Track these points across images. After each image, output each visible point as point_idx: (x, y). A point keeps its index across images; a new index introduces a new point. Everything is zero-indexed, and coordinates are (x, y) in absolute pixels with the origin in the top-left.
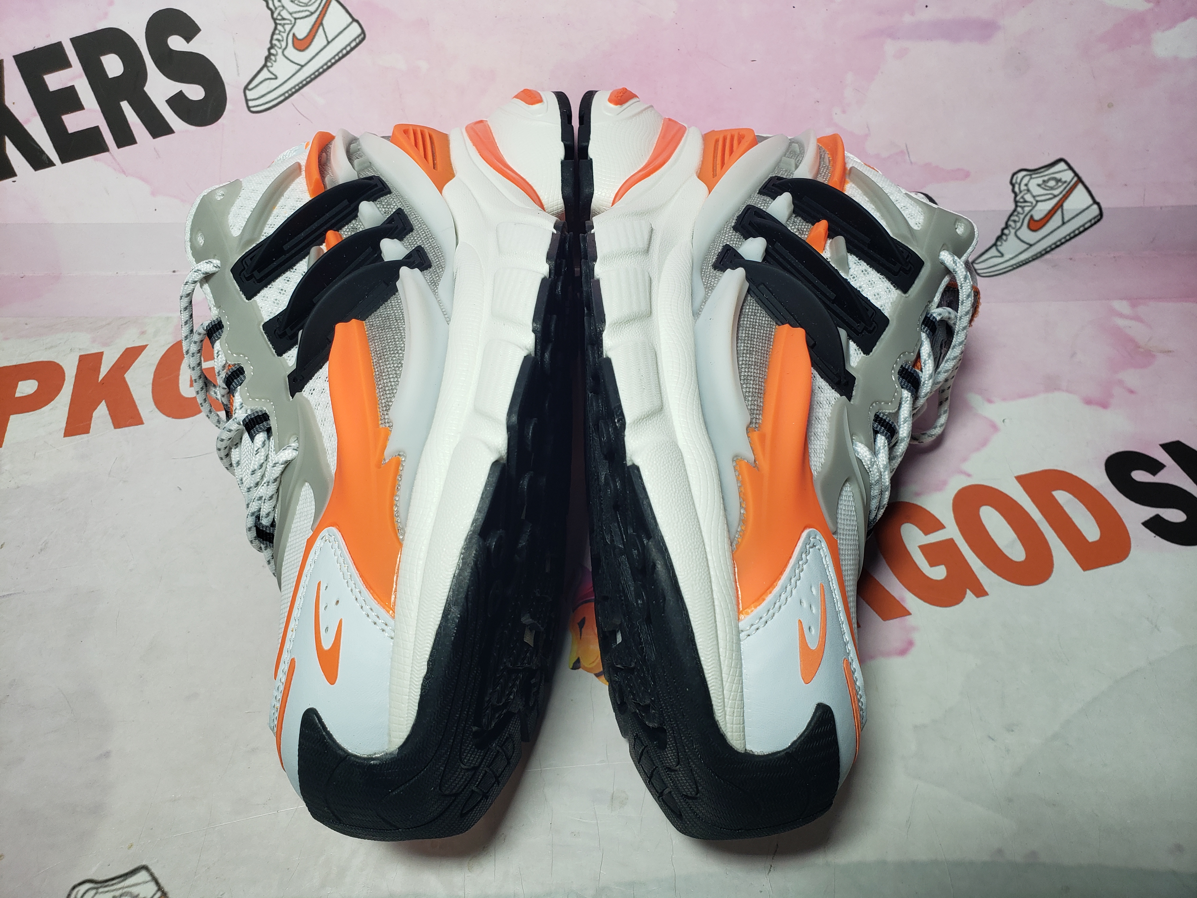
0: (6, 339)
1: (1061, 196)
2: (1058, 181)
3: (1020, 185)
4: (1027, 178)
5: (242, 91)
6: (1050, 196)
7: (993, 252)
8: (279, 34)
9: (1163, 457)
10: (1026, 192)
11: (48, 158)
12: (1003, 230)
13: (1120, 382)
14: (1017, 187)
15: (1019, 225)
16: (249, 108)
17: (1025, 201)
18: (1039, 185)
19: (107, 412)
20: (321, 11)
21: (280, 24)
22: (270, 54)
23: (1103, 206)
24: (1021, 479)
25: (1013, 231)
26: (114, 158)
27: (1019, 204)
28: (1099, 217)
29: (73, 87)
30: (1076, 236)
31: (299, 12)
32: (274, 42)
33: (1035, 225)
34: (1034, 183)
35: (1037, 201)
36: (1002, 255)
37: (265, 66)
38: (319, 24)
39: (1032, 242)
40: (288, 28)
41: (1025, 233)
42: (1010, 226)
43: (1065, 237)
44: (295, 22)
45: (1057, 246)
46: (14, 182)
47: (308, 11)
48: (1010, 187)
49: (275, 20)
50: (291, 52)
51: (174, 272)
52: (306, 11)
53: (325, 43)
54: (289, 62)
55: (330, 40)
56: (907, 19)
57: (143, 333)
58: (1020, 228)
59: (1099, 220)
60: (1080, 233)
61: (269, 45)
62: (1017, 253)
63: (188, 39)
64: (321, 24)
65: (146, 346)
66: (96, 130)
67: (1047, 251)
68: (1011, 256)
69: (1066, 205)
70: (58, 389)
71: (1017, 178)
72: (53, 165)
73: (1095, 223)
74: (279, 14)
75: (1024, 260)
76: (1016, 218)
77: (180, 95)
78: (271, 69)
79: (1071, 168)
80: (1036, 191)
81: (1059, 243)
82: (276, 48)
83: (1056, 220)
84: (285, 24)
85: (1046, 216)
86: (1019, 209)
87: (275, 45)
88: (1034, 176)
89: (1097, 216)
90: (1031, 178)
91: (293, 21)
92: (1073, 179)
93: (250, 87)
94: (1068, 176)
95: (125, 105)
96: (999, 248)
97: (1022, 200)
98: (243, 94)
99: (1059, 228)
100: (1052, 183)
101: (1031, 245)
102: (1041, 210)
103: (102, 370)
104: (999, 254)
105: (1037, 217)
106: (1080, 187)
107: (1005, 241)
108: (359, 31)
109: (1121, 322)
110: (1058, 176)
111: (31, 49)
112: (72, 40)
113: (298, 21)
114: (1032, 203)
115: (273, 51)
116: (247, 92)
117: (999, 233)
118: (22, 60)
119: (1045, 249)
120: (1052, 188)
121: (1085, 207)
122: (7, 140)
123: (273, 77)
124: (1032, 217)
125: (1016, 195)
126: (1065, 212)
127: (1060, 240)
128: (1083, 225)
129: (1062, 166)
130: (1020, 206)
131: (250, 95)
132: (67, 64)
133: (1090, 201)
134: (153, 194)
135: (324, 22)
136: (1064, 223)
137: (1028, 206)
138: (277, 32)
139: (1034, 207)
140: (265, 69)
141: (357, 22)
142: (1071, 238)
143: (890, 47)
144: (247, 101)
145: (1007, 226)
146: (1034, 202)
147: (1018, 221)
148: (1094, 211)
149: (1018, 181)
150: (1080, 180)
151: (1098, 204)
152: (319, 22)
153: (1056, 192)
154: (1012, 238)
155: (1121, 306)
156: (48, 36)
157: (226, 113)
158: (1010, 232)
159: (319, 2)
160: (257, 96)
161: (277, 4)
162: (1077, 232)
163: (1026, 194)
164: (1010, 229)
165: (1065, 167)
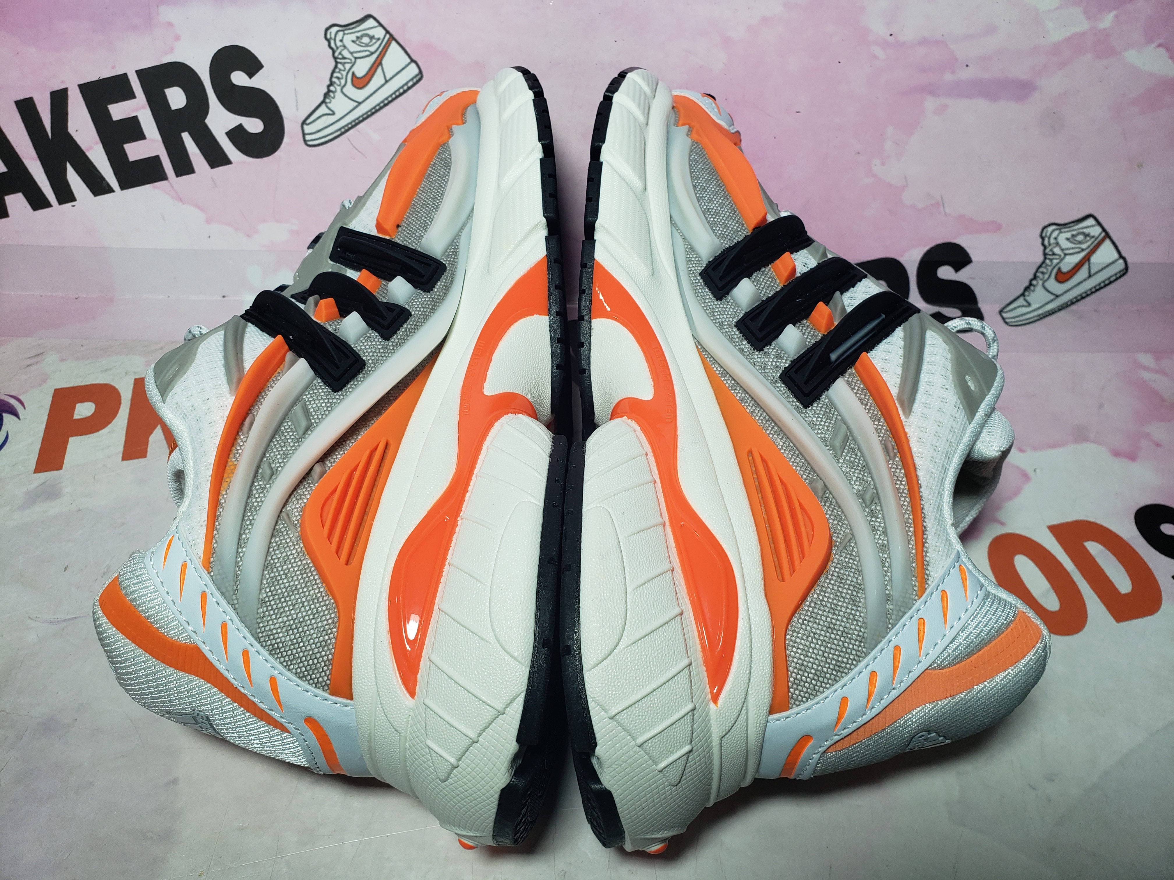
0: (63, 360)
1: (1088, 250)
2: (1086, 235)
3: (1049, 238)
4: (1056, 233)
5: (300, 125)
6: (1079, 250)
7: (1021, 301)
8: (339, 72)
10: (1055, 245)
11: (108, 185)
12: (1031, 280)
13: (1147, 435)
14: (1046, 240)
15: (1046, 276)
16: (305, 141)
17: (1054, 254)
18: (1068, 239)
19: (163, 437)
20: (381, 52)
21: (341, 63)
22: (329, 91)
23: (1129, 260)
24: (1055, 530)
25: (1041, 282)
26: (172, 187)
27: (1048, 257)
28: (1125, 271)
29: (136, 118)
30: (1101, 288)
31: (360, 52)
32: (334, 80)
33: (1062, 277)
34: (1063, 238)
35: (1065, 255)
36: (1029, 305)
37: (323, 102)
38: (378, 63)
39: (1058, 293)
40: (348, 66)
41: (1053, 285)
42: (1038, 277)
43: (1090, 290)
44: (355, 62)
45: (1083, 298)
46: (73, 206)
47: (369, 51)
48: (1040, 240)
49: (335, 58)
50: (350, 89)
51: (224, 297)
52: (366, 51)
53: (383, 81)
54: (346, 99)
55: (388, 78)
56: (948, 77)
58: (1048, 279)
59: (1124, 274)
60: (1106, 286)
61: (328, 83)
62: (1044, 303)
63: (251, 75)
64: (380, 64)
66: (156, 160)
67: (1072, 303)
68: (1038, 306)
69: (1094, 259)
70: (115, 412)
71: (1047, 232)
72: (113, 191)
73: (1121, 277)
74: (340, 53)
75: (1051, 310)
76: (1044, 270)
77: (240, 128)
78: (329, 105)
79: (1099, 224)
80: (1065, 244)
81: (1084, 295)
82: (335, 85)
83: (1083, 273)
84: (345, 63)
85: (1073, 268)
86: (1048, 262)
87: (335, 83)
88: (1063, 230)
89: (1123, 270)
90: (1061, 232)
91: (353, 60)
92: (1101, 234)
93: (308, 121)
94: (1096, 231)
95: (186, 137)
96: (1027, 298)
97: (1050, 253)
98: (300, 128)
99: (1085, 280)
100: (1080, 238)
101: (1057, 296)
102: (1068, 263)
104: (1025, 304)
105: (1065, 268)
106: (1107, 242)
107: (1033, 291)
108: (417, 71)
109: (1147, 376)
110: (1086, 231)
111: (96, 79)
112: (138, 72)
113: (358, 60)
114: (1060, 256)
115: (332, 88)
116: (305, 127)
117: (1027, 283)
118: (86, 89)
119: (1071, 300)
120: (1080, 242)
121: (1110, 261)
122: (69, 166)
123: (331, 112)
124: (1059, 269)
125: (1045, 247)
126: (1092, 266)
127: (1085, 292)
128: (1109, 279)
129: (1091, 221)
130: (1049, 259)
131: (308, 129)
132: (132, 96)
133: (1116, 256)
134: (208, 221)
135: (384, 62)
136: (1090, 276)
137: (1056, 259)
138: (337, 70)
139: (1062, 260)
140: (323, 106)
141: (415, 62)
142: (1096, 291)
143: (930, 103)
144: (304, 134)
145: (1035, 277)
146: (1063, 255)
147: (1046, 273)
148: (1120, 265)
149: (1048, 234)
150: (1108, 236)
151: (1124, 258)
152: (378, 62)
153: (1084, 246)
154: (1039, 289)
155: (1146, 359)
156: (113, 67)
157: (283, 146)
158: (1038, 283)
159: (379, 42)
160: (314, 131)
161: (339, 44)
162: (1102, 285)
163: (1055, 247)
164: (1038, 280)
165: (1094, 223)
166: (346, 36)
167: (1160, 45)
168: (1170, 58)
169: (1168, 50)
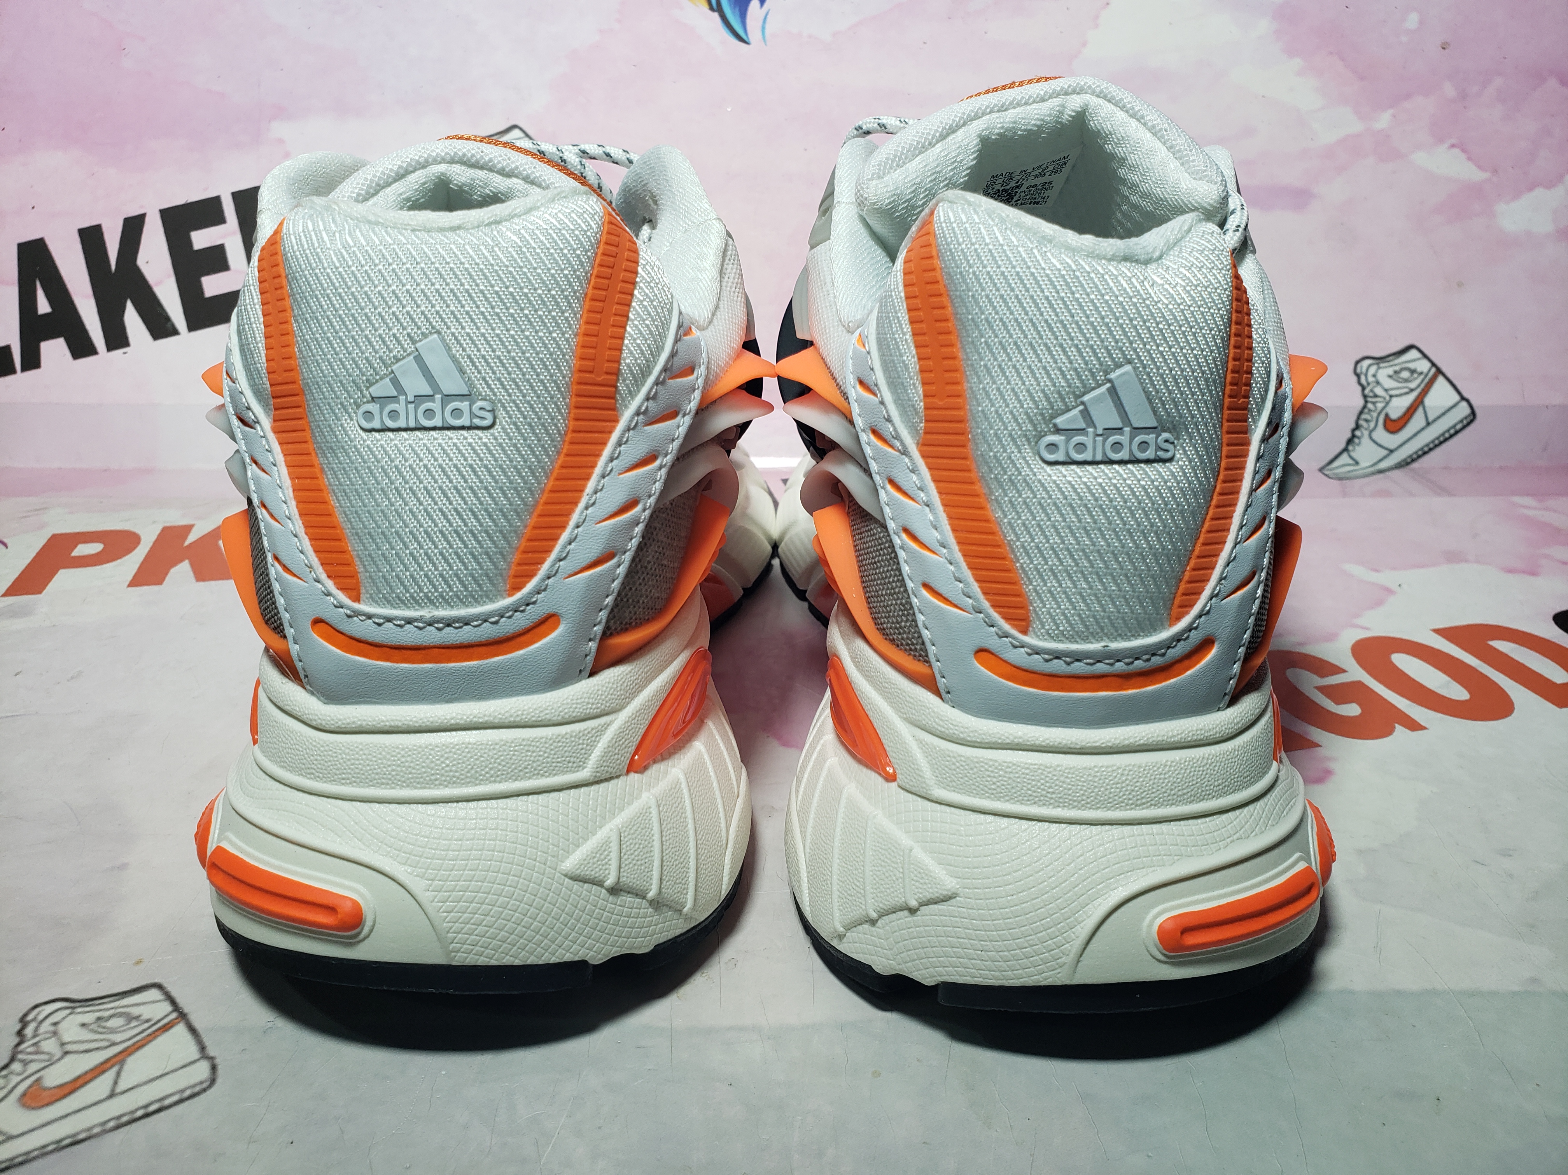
1: (1419, 390)
2: (1413, 372)
3: (1366, 375)
4: (1374, 368)
6: (1406, 390)
7: (1344, 458)
10: (1375, 384)
11: (173, 325)
12: (1353, 431)
13: (1547, 556)
14: (1363, 378)
15: (1372, 425)
17: (1376, 396)
18: (1390, 377)
19: (190, 569)
23: (1474, 402)
24: (1440, 632)
25: (1366, 433)
27: (1369, 399)
28: (1472, 417)
29: (222, 246)
30: (1446, 440)
33: (1394, 426)
34: (1384, 373)
35: (1391, 396)
36: (1357, 463)
39: (1392, 447)
41: (1381, 434)
42: (1362, 426)
43: (1433, 442)
45: (1425, 453)
48: (1355, 378)
58: (1374, 428)
59: (1472, 421)
60: (1451, 436)
62: (1377, 459)
67: (1413, 459)
68: (1369, 462)
69: (1428, 401)
70: (130, 550)
71: (1361, 367)
72: (179, 333)
73: (1469, 424)
76: (1368, 417)
79: (1425, 356)
80: (1389, 383)
81: (1426, 449)
83: (1418, 420)
85: (1405, 414)
86: (1370, 406)
88: (1382, 365)
89: (1469, 415)
90: (1379, 368)
92: (1430, 370)
94: (1423, 366)
96: (1352, 454)
97: (1371, 394)
99: (1423, 429)
100: (1405, 374)
101: (1391, 451)
102: (1397, 407)
103: (190, 537)
104: (1352, 461)
105: (1394, 415)
106: (1441, 379)
107: (1359, 444)
109: (1530, 512)
110: (1412, 366)
111: (183, 202)
112: (234, 194)
114: (1384, 398)
117: (1349, 435)
118: (168, 214)
119: (1410, 456)
120: (1406, 380)
121: (1451, 404)
122: (129, 301)
124: (1387, 416)
125: (1363, 388)
126: (1428, 410)
127: (1427, 445)
128: (1454, 428)
129: (1413, 354)
130: (1372, 402)
132: (219, 219)
133: (1457, 398)
136: (1429, 424)
137: (1381, 402)
139: (1387, 403)
142: (1441, 443)
145: (1358, 427)
146: (1388, 398)
147: (1371, 421)
148: (1463, 410)
149: (1364, 370)
150: (1439, 371)
151: (1467, 401)
153: (1413, 385)
154: (1365, 440)
158: (1362, 433)
162: (1447, 435)
163: (1374, 387)
164: (1363, 430)
165: (1418, 355)
167: (1453, 146)
168: (1469, 159)
169: (1464, 151)
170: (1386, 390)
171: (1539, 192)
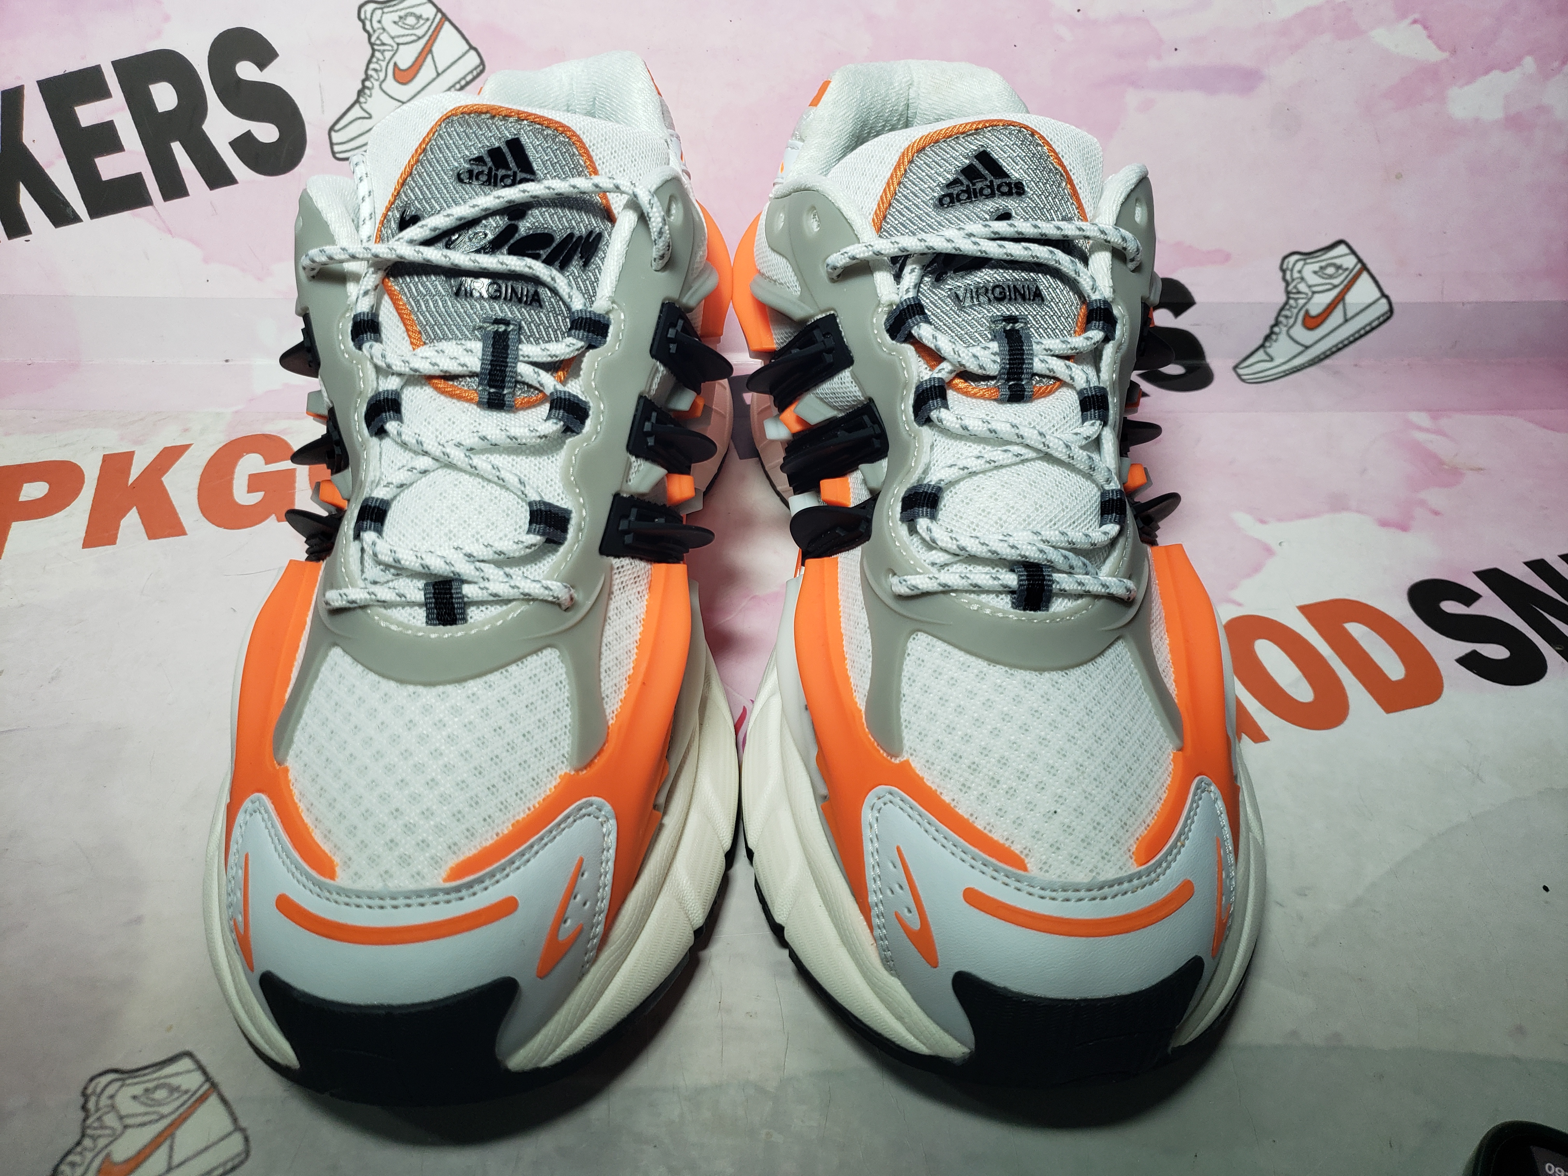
0: (7, 434)
1: (1342, 287)
2: (1339, 267)
3: (1292, 270)
4: (1301, 264)
5: (327, 132)
6: (1329, 287)
7: (1260, 355)
8: (377, 63)
9: (1478, 586)
10: (1299, 280)
11: (74, 211)
12: (1272, 327)
13: (1422, 503)
14: (1288, 274)
15: (1291, 321)
16: (334, 153)
17: (1299, 292)
18: (1315, 272)
19: (140, 521)
20: (431, 36)
21: (379, 51)
22: (364, 87)
23: (1393, 300)
24: (1307, 610)
25: (1284, 329)
26: (158, 214)
27: (1292, 296)
28: (1389, 314)
29: (112, 122)
30: (1361, 336)
31: (403, 36)
32: (370, 72)
34: (1309, 270)
35: (1314, 293)
36: (1272, 359)
37: (357, 101)
38: (427, 51)
39: (1308, 343)
40: (388, 55)
41: (1299, 332)
42: (1281, 322)
43: (1347, 339)
44: (397, 49)
45: (1339, 349)
46: (27, 241)
47: (415, 35)
48: (1280, 274)
49: (372, 45)
50: (391, 85)
51: (227, 361)
52: (412, 35)
53: (434, 75)
54: (387, 97)
56: (1153, 64)
57: (186, 430)
58: (1293, 325)
59: (1388, 318)
60: (1367, 333)
61: (363, 76)
62: (1290, 357)
63: (262, 66)
64: (430, 51)
65: (191, 445)
66: (137, 179)
67: (1326, 356)
68: (1283, 360)
69: (1350, 298)
70: (76, 492)
71: (1288, 263)
72: (81, 220)
73: (1385, 321)
74: (378, 38)
75: (1300, 366)
76: (1288, 313)
77: (248, 135)
79: (1353, 252)
80: (1313, 279)
81: (1340, 346)
82: (372, 80)
83: (1337, 317)
84: (384, 51)
85: (1325, 311)
86: (1292, 302)
87: (371, 76)
88: (1309, 261)
89: (1386, 313)
90: (1305, 264)
91: (395, 46)
92: (1356, 265)
93: (337, 127)
94: (1350, 262)
95: (177, 148)
96: (1268, 350)
97: (1294, 291)
98: (327, 136)
99: (1340, 326)
100: (1331, 270)
102: (1318, 304)
103: (132, 471)
104: (1267, 358)
105: (1314, 312)
106: (1365, 276)
107: (1276, 341)
108: (477, 61)
109: (1420, 436)
110: (1338, 261)
111: (62, 73)
112: (114, 63)
113: (401, 47)
114: (1306, 294)
115: (367, 84)
116: (333, 134)
117: (1267, 331)
118: (48, 87)
119: (1324, 353)
120: (1331, 277)
121: (1370, 301)
122: (22, 187)
123: (367, 116)
124: (1307, 312)
125: (1288, 284)
126: (1347, 307)
127: (1342, 342)
128: (1370, 324)
129: (1342, 249)
130: (1293, 298)
131: (336, 137)
133: (1377, 294)
134: (206, 260)
135: (434, 49)
136: (1346, 321)
137: (1303, 298)
138: (374, 60)
139: (1310, 299)
140: (357, 106)
141: (476, 50)
142: (1356, 340)
143: (1133, 98)
144: (332, 144)
145: (1277, 323)
146: (1310, 294)
147: (1291, 317)
148: (1382, 306)
149: (1290, 266)
150: (1365, 268)
151: (1387, 297)
152: (427, 49)
153: (1336, 281)
154: (1283, 338)
155: (1421, 418)
156: (83, 58)
157: (304, 160)
158: (1281, 330)
159: (429, 23)
160: (345, 140)
161: (376, 25)
162: (1362, 332)
163: (1299, 283)
164: (1281, 326)
165: (1346, 251)
166: (385, 16)
167: (1415, 22)
168: (1430, 37)
169: (1426, 27)
170: (1310, 287)
171: (1496, 74)
